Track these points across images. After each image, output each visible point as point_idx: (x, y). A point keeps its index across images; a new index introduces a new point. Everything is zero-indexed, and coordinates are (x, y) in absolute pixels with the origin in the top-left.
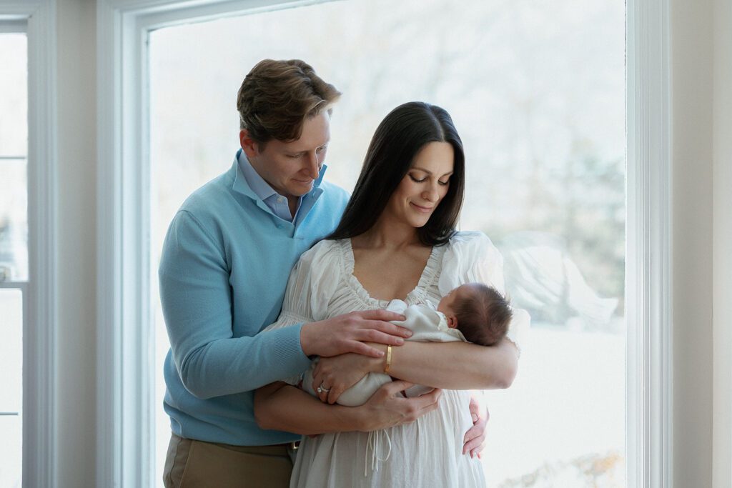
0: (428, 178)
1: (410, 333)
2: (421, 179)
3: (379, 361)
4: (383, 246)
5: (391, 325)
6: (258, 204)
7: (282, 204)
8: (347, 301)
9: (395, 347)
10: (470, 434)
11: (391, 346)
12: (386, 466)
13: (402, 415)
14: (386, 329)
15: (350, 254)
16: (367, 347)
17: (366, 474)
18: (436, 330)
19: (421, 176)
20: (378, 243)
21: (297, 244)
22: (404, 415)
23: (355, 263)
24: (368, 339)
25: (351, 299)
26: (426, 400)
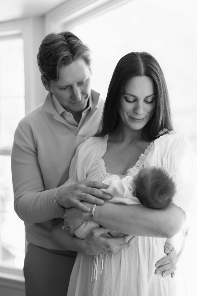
0: (136, 100)
1: (109, 197)
2: (132, 100)
3: (88, 214)
4: (122, 141)
5: (99, 192)
6: (54, 117)
7: (70, 117)
8: (95, 174)
9: (98, 206)
10: (161, 262)
11: (97, 205)
12: (102, 277)
13: (104, 249)
14: (95, 194)
15: (105, 145)
16: (81, 205)
17: (92, 281)
18: (122, 197)
19: (132, 99)
20: (121, 139)
21: (78, 139)
22: (105, 249)
23: (107, 151)
24: (84, 199)
25: (97, 173)
26: (120, 241)
